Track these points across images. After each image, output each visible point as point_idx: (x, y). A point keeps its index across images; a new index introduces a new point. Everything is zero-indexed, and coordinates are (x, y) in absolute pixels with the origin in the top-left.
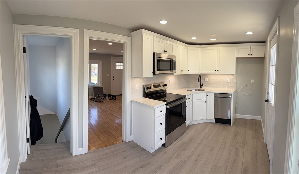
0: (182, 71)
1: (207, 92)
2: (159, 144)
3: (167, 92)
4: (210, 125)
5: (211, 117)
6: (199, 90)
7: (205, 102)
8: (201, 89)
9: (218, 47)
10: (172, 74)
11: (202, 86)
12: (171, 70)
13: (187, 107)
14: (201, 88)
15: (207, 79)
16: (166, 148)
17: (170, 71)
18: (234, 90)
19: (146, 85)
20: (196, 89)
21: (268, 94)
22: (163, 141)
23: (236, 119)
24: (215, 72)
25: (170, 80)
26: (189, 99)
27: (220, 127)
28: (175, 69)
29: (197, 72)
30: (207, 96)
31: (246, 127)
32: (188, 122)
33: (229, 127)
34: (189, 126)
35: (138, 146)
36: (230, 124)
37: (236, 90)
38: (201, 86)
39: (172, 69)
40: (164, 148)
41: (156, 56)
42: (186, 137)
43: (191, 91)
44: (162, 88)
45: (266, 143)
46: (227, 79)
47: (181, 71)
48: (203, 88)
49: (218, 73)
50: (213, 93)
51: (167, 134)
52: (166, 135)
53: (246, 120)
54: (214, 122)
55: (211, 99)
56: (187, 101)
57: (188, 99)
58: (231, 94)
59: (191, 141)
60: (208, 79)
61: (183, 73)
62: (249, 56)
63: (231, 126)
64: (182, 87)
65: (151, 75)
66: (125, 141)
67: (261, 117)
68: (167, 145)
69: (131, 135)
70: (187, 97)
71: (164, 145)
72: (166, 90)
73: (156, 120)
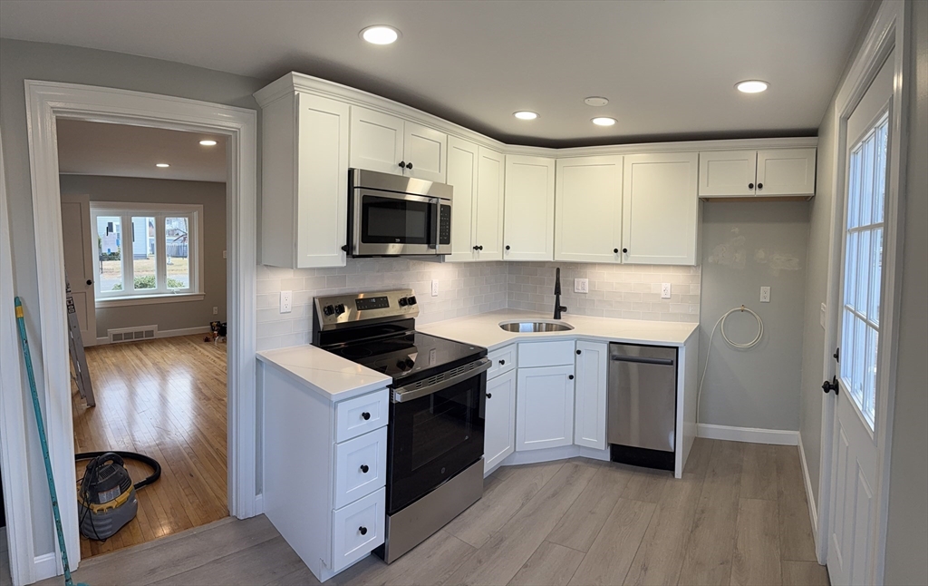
0: (481, 248)
1: (579, 339)
2: (350, 550)
3: (419, 327)
4: (590, 471)
5: (595, 440)
6: (549, 328)
7: (571, 377)
8: (557, 321)
9: (626, 156)
10: (439, 258)
11: (564, 309)
12: (429, 241)
13: (489, 396)
14: (557, 316)
15: (584, 283)
16: (385, 566)
17: (426, 246)
18: (691, 327)
19: (322, 299)
20: (538, 320)
21: (837, 356)
22: (376, 539)
23: (699, 446)
24: (611, 257)
25: (435, 281)
26: (502, 362)
27: (629, 480)
28: (446, 240)
29: (545, 256)
30: (579, 352)
31: (738, 482)
32: (491, 459)
33: (669, 482)
34: (501, 471)
35: (279, 540)
36: (673, 469)
37: (699, 329)
38: (559, 310)
39: (432, 239)
40: (380, 564)
41: (357, 182)
42: (477, 526)
43: (515, 328)
44: (393, 310)
45: (826, 566)
46: (665, 283)
47: (476, 248)
48: (565, 318)
49: (625, 259)
50: (604, 342)
51: (392, 507)
52: (388, 513)
53: (739, 446)
54: (607, 457)
55: (596, 368)
56: (489, 371)
57: (495, 363)
58: (677, 348)
59: (496, 542)
60: (587, 284)
61: (483, 256)
62: (752, 193)
63: (676, 477)
64: (486, 310)
65: (339, 259)
66: (234, 514)
67: (798, 433)
68: (390, 556)
69: (258, 491)
70: (489, 356)
71: (379, 553)
72: (413, 320)
73: (342, 451)
